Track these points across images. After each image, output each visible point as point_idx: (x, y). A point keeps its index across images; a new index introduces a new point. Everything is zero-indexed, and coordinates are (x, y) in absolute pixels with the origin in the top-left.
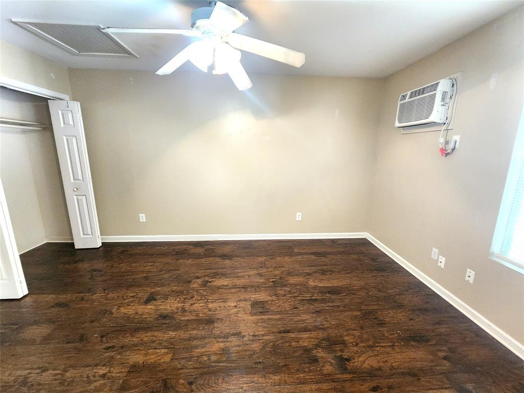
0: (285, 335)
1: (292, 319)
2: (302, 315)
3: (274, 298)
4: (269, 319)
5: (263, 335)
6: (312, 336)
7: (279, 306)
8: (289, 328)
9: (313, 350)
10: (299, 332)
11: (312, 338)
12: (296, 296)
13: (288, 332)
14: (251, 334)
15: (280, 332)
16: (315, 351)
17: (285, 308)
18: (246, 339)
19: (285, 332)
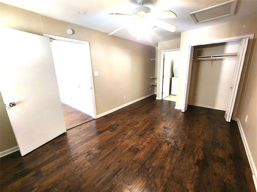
0: (114, 148)
1: (117, 155)
2: (114, 160)
3: (134, 159)
4: (125, 149)
5: (121, 143)
6: (104, 155)
7: (127, 157)
8: (115, 151)
9: (101, 151)
10: (110, 152)
11: (103, 154)
12: (126, 169)
13: (114, 150)
14: (125, 141)
15: (116, 148)
16: (100, 151)
17: (124, 158)
18: (125, 139)
19: (115, 149)
